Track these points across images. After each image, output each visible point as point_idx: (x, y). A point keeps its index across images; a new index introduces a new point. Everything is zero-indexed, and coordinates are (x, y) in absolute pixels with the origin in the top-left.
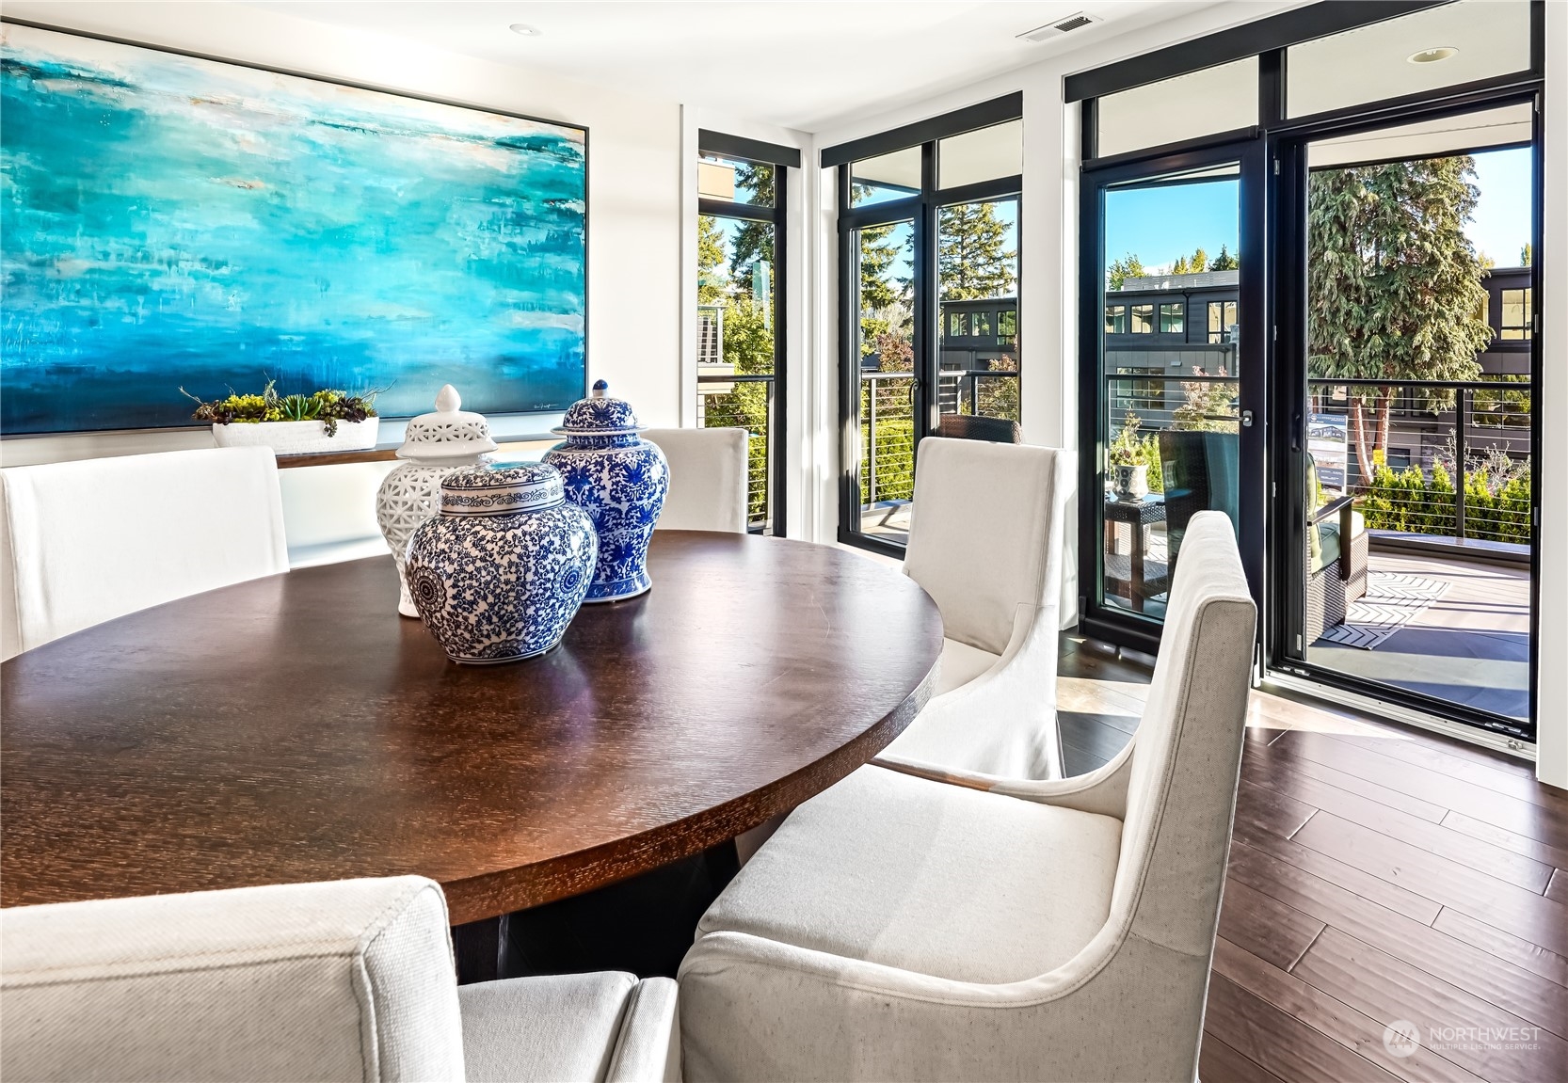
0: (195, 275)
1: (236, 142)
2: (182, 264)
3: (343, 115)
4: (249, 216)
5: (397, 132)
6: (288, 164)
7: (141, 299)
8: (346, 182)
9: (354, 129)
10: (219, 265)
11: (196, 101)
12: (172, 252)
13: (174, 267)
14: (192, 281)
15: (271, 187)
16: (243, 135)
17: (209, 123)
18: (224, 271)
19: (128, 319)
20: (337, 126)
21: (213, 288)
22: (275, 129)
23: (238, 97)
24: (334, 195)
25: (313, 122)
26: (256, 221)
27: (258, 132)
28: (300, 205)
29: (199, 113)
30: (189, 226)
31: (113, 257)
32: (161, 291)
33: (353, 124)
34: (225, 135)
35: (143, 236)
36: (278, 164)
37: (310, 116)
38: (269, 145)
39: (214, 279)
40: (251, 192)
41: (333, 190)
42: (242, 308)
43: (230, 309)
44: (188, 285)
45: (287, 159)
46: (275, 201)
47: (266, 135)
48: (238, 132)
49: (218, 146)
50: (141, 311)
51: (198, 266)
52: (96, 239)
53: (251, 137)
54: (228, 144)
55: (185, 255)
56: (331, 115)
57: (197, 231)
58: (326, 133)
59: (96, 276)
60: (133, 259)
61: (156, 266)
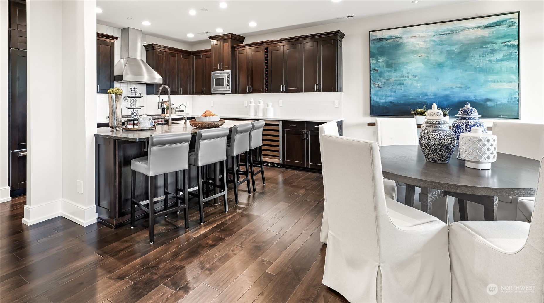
0: (412, 79)
1: (419, 45)
2: (409, 77)
3: (441, 31)
4: (421, 63)
5: (455, 32)
6: (429, 48)
7: (402, 86)
8: (442, 50)
9: (444, 34)
10: (416, 76)
11: (411, 37)
12: (407, 74)
13: (408, 78)
14: (411, 81)
15: (426, 55)
16: (420, 43)
17: (414, 42)
18: (417, 78)
19: (400, 91)
20: (440, 35)
21: (415, 82)
22: (427, 39)
23: (419, 34)
24: (440, 54)
25: (435, 35)
26: (423, 64)
27: (423, 41)
28: (432, 58)
29: (412, 40)
30: (410, 68)
31: (398, 77)
32: (406, 84)
33: (444, 33)
34: (416, 44)
35: (403, 71)
36: (427, 49)
37: (434, 34)
38: (425, 44)
39: (415, 80)
40: (422, 57)
41: (439, 53)
42: (420, 87)
43: (418, 87)
44: (410, 82)
45: (429, 47)
46: (427, 58)
47: (424, 42)
48: (419, 42)
49: (415, 47)
50: (403, 89)
51: (412, 77)
52: (395, 73)
53: (422, 43)
54: (417, 46)
55: (410, 75)
56: (439, 32)
57: (412, 69)
58: (437, 37)
59: (395, 81)
60: (401, 77)
61: (405, 78)
